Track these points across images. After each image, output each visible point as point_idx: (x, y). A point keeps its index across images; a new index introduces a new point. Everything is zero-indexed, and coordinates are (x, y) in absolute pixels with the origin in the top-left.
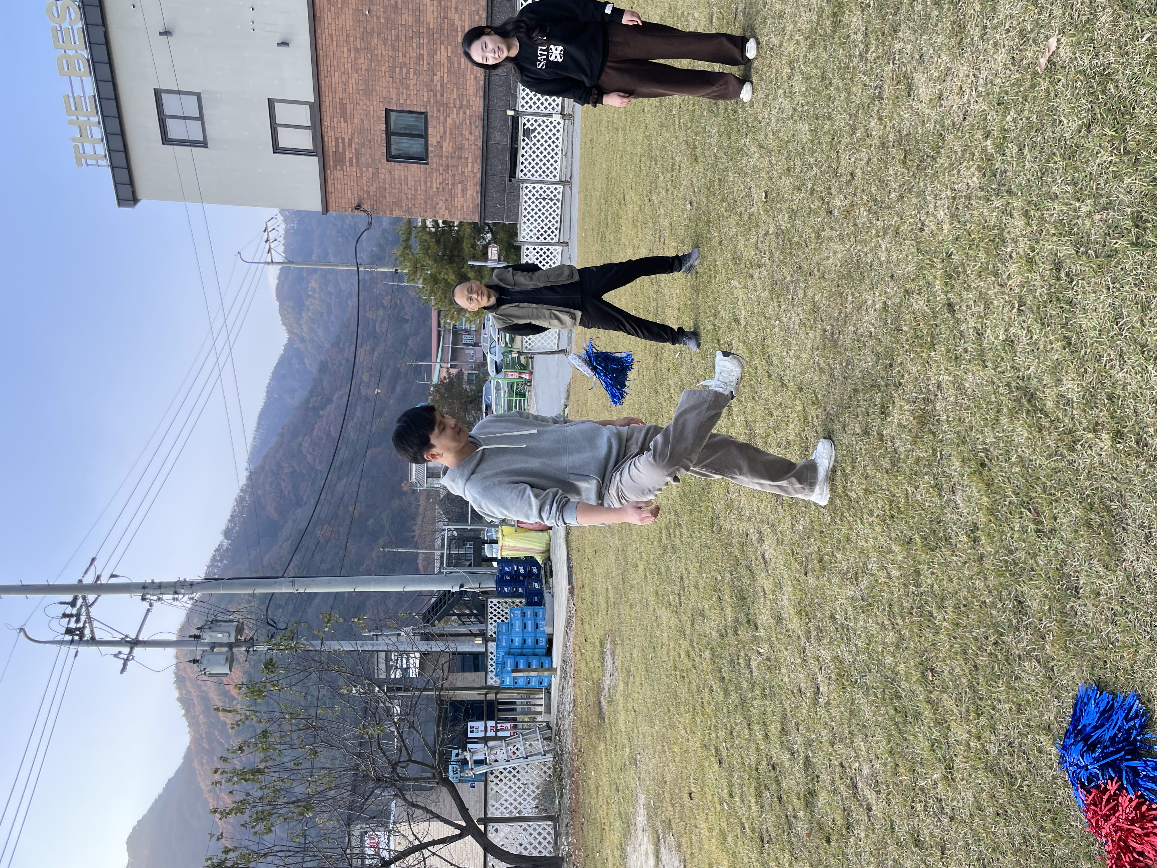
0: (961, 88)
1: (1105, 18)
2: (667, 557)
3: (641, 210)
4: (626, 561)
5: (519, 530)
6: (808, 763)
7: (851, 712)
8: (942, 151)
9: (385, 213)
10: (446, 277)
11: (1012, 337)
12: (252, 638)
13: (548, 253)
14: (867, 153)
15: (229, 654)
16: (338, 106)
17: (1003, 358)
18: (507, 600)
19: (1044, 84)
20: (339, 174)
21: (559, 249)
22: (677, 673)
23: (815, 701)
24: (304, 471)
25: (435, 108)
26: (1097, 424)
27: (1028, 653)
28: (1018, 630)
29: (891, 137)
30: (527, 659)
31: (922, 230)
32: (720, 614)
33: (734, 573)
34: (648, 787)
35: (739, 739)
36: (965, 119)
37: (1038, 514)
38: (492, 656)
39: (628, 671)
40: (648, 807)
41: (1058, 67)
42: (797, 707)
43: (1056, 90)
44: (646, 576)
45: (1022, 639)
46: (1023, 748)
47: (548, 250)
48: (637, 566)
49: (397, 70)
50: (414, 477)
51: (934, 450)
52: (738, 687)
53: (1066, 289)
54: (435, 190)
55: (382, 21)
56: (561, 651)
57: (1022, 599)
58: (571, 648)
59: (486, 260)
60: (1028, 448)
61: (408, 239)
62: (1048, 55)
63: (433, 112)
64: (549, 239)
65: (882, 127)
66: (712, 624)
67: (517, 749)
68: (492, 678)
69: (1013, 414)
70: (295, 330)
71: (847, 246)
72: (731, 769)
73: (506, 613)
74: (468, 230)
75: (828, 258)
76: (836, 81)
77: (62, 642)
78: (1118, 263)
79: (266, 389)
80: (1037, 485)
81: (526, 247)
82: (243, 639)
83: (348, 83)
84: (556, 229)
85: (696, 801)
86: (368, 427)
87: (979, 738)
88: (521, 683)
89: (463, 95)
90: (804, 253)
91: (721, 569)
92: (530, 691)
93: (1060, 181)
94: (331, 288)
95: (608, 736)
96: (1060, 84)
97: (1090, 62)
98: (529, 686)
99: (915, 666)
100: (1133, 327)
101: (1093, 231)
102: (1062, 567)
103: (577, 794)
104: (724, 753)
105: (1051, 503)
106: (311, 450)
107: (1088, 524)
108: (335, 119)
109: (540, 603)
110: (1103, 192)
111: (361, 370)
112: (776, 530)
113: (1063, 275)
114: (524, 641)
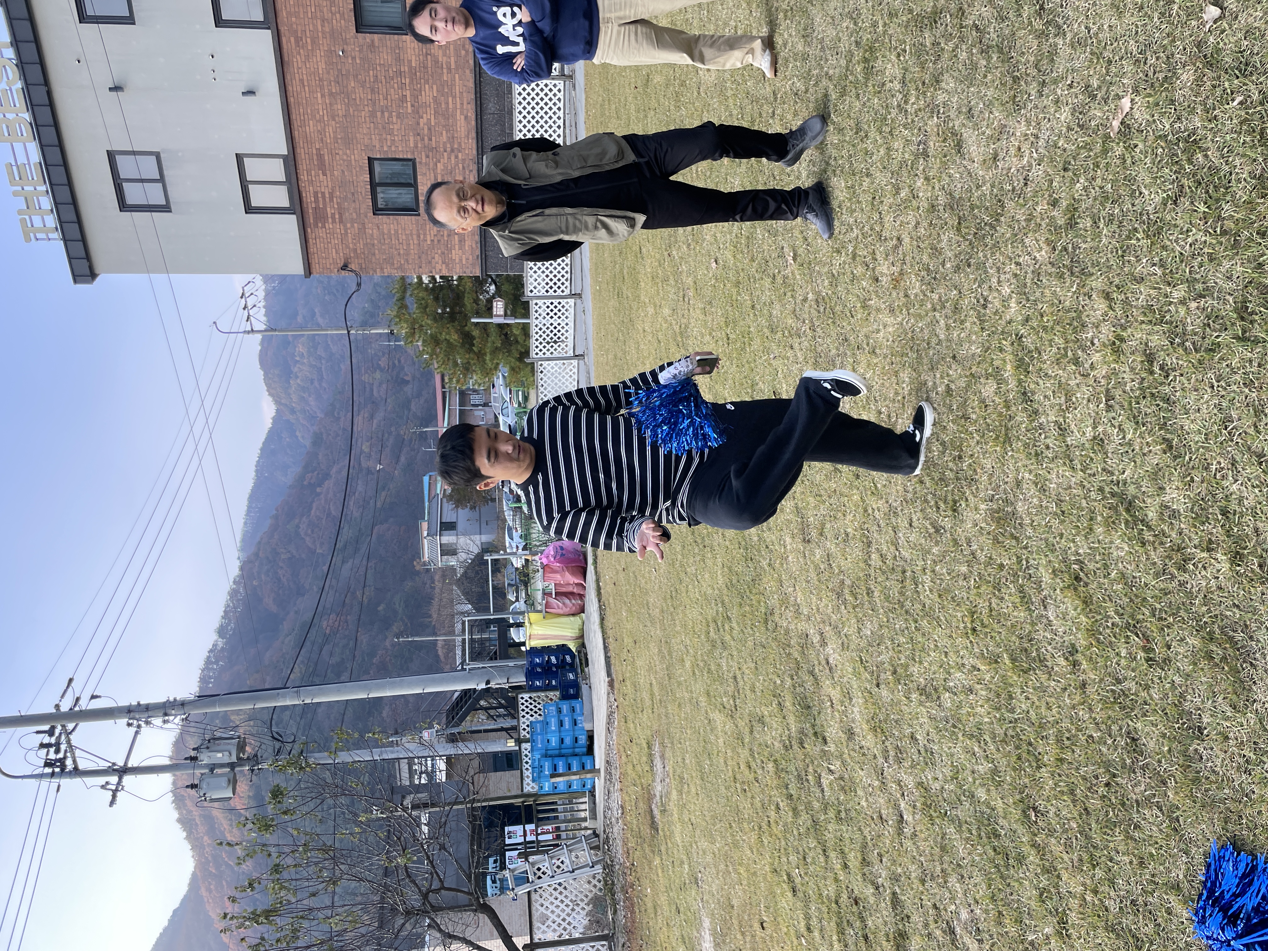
0: (1019, 149)
1: (1187, 76)
2: (717, 653)
3: (660, 265)
4: (670, 653)
5: (547, 615)
6: (895, 901)
7: (943, 849)
8: (1002, 219)
9: (375, 271)
10: (447, 337)
11: (1101, 436)
12: (256, 755)
13: (559, 307)
14: (914, 216)
15: (232, 775)
16: (315, 157)
17: (1092, 459)
18: (539, 694)
19: (1119, 150)
20: (321, 233)
21: (571, 301)
22: (738, 785)
23: (900, 832)
24: (303, 556)
25: (423, 153)
26: (1210, 542)
27: (1148, 799)
28: (1134, 772)
29: (942, 200)
30: (567, 761)
31: (985, 307)
32: (782, 722)
33: (795, 677)
34: (712, 910)
35: (814, 866)
36: (1026, 184)
37: (1148, 640)
38: (527, 759)
39: (682, 778)
40: (714, 933)
41: (1133, 130)
42: (879, 836)
43: (1132, 157)
44: (694, 673)
45: (1139, 782)
46: (1149, 907)
47: (559, 303)
48: (683, 660)
49: (379, 114)
50: (426, 556)
51: (1018, 557)
52: (809, 807)
53: (1161, 384)
54: (429, 242)
55: (358, 61)
56: (603, 750)
57: (1136, 737)
58: (615, 747)
59: (491, 316)
60: (1130, 563)
61: (402, 298)
62: (1121, 117)
63: (421, 159)
64: (559, 291)
65: (930, 189)
66: (773, 734)
67: (562, 862)
68: (528, 784)
69: (1110, 524)
70: (283, 401)
71: (899, 319)
72: (807, 900)
73: (540, 709)
74: (469, 285)
75: (878, 331)
76: (873, 134)
77: (41, 776)
78: (1222, 359)
79: (254, 468)
80: (1145, 607)
81: (535, 301)
82: (245, 757)
83: (325, 132)
84: (567, 280)
85: (769, 931)
86: (372, 502)
87: (1095, 892)
88: (562, 787)
89: (453, 138)
90: (849, 324)
91: (780, 673)
92: (572, 795)
93: (1144, 261)
94: (321, 352)
95: (663, 848)
96: (1137, 150)
97: (1171, 125)
98: (571, 790)
99: (1014, 803)
100: (1246, 433)
101: (1189, 320)
102: (1180, 702)
103: (633, 912)
104: (798, 880)
105: (1163, 629)
106: (309, 532)
107: (1209, 656)
108: (313, 172)
109: (577, 696)
110: (1198, 276)
111: (360, 440)
112: (840, 632)
113: (1156, 369)
114: (562, 741)
